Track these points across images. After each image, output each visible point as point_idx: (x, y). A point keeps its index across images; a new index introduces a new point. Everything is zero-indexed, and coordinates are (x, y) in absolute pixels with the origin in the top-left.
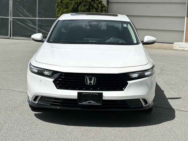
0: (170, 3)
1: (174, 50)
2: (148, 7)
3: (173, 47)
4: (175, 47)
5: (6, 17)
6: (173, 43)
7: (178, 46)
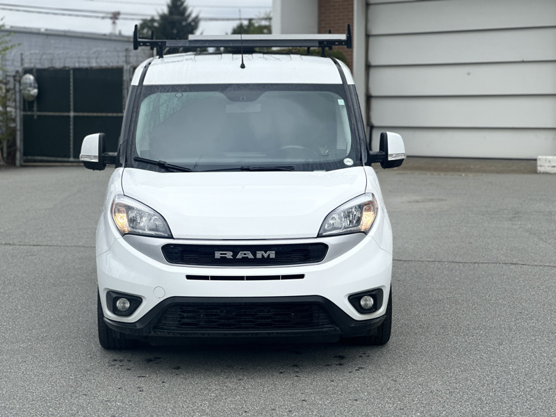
0: (523, 62)
1: (540, 173)
2: (469, 74)
3: (536, 166)
4: (541, 166)
5: (115, 115)
6: (536, 160)
7: (547, 164)
